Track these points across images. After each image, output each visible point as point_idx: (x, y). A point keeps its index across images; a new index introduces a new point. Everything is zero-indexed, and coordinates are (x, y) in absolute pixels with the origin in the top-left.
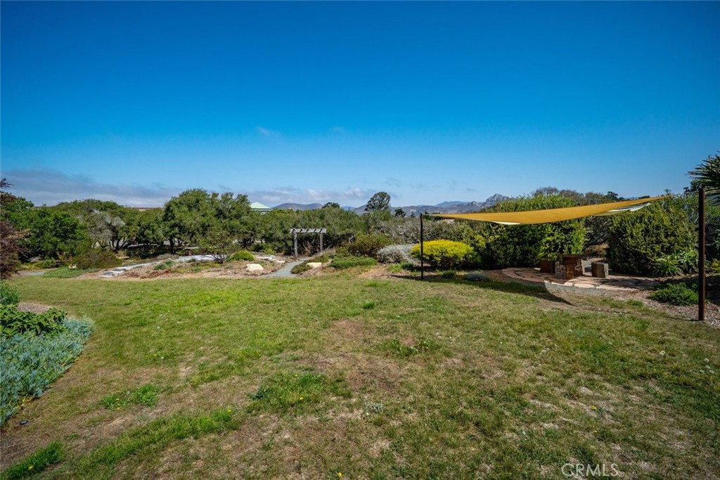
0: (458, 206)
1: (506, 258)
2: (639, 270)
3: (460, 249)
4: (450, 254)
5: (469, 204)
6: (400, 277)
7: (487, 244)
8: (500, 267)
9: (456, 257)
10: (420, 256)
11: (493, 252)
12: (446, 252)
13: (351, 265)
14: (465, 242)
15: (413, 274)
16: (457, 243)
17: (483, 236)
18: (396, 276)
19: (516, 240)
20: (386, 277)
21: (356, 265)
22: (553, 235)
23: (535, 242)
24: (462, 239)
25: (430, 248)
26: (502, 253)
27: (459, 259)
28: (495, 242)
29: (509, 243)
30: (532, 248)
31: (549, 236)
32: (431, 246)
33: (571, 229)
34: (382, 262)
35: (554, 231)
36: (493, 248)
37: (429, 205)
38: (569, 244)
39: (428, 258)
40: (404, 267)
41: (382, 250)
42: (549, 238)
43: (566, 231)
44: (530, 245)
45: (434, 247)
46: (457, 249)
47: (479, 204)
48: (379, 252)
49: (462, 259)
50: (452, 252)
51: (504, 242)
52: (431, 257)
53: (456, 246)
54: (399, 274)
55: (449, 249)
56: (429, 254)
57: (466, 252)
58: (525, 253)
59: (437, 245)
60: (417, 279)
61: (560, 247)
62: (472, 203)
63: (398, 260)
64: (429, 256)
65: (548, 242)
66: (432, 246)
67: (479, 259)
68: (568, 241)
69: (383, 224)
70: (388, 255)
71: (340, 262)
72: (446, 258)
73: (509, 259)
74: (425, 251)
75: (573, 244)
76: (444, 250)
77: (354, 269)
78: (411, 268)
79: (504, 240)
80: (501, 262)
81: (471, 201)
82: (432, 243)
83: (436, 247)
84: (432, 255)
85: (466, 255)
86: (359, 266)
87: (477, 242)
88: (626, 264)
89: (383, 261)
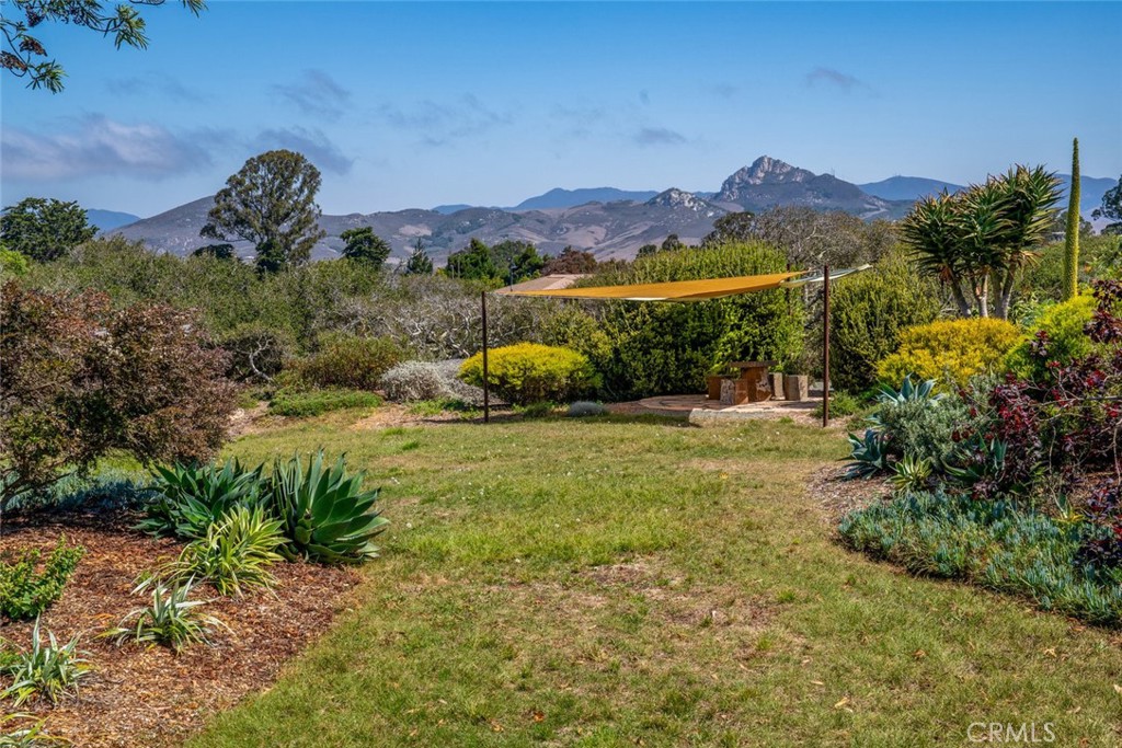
0: (610, 208)
1: (649, 376)
2: (860, 386)
3: (560, 361)
4: (540, 370)
5: (652, 203)
6: (440, 422)
7: (616, 351)
8: (638, 397)
9: (551, 377)
10: (481, 379)
11: (625, 365)
12: (533, 367)
13: (326, 408)
14: (571, 348)
15: (467, 415)
16: (554, 350)
17: (608, 333)
18: (434, 421)
19: (669, 338)
20: (412, 424)
21: (336, 407)
22: (739, 327)
23: (703, 342)
24: (566, 342)
25: (501, 361)
26: (640, 367)
27: (559, 381)
28: (628, 347)
29: (655, 347)
30: (698, 355)
31: (732, 330)
32: (503, 357)
33: (772, 314)
34: (394, 399)
35: (741, 319)
36: (624, 356)
37: (488, 205)
38: (768, 344)
39: (496, 382)
40: (448, 406)
41: (391, 373)
42: (731, 334)
43: (763, 319)
44: (694, 349)
45: (508, 358)
46: (553, 360)
47: (696, 198)
48: (385, 377)
49: (564, 381)
50: (544, 368)
51: (645, 346)
52: (503, 379)
53: (552, 355)
54: (436, 418)
55: (537, 362)
56: (499, 373)
57: (571, 367)
58: (685, 364)
59: (514, 355)
60: (477, 422)
61: (752, 350)
62: (666, 195)
63: (427, 395)
64: (498, 377)
65: (730, 341)
66: (506, 358)
67: (598, 381)
68: (765, 338)
69: (356, 304)
70: (407, 383)
71: (297, 401)
72: (533, 379)
73: (655, 378)
74: (490, 367)
75: (776, 345)
76: (529, 365)
77: (334, 416)
78: (460, 406)
79: (645, 340)
80: (639, 384)
81: (661, 190)
82: (502, 351)
83: (512, 360)
84: (505, 375)
85: (572, 373)
86: (343, 410)
87: (596, 346)
88: (844, 376)
89: (395, 395)
